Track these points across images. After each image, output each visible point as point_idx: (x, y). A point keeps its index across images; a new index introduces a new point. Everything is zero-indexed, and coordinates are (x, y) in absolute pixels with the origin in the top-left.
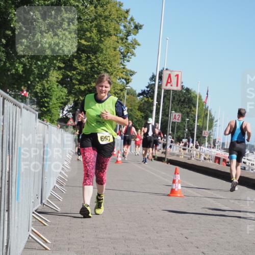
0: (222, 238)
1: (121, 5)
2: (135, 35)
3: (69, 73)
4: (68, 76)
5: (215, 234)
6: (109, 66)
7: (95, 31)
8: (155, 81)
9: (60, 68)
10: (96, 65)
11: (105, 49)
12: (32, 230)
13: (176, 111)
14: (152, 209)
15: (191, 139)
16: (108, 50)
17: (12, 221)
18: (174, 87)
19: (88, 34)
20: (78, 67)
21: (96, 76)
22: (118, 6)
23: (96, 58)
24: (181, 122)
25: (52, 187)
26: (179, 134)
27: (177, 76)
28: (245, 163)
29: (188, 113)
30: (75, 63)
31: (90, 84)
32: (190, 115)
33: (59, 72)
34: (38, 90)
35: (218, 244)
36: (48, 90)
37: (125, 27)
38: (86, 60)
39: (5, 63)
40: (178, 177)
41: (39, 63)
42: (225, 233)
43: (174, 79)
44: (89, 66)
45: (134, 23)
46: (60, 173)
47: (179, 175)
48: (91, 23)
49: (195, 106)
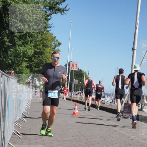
0: (95, 133)
1: (52, 34)
2: (58, 47)
3: (31, 63)
4: (30, 64)
5: (92, 131)
6: (47, 60)
7: (41, 45)
8: (67, 66)
9: (26, 61)
10: (42, 60)
11: (46, 53)
12: (14, 130)
13: (76, 79)
14: (65, 121)
15: (82, 91)
16: (47, 53)
17: (6, 126)
18: (75, 69)
19: (39, 47)
20: (34, 61)
21: (42, 64)
22: (51, 35)
23: (42, 57)
24: (78, 84)
25: (23, 111)
26: (77, 89)
27: (76, 64)
28: (105, 101)
29: (81, 80)
30: (33, 59)
31: (39, 67)
32: (82, 81)
33: (26, 63)
34: (17, 70)
35: (93, 135)
36: (22, 70)
37: (54, 43)
38: (38, 57)
39: (3, 59)
40: (76, 107)
41: (18, 59)
42: (96, 131)
43: (75, 66)
44: (39, 60)
45: (58, 42)
46: (27, 105)
47: (77, 106)
48: (40, 42)
49: (84, 77)
